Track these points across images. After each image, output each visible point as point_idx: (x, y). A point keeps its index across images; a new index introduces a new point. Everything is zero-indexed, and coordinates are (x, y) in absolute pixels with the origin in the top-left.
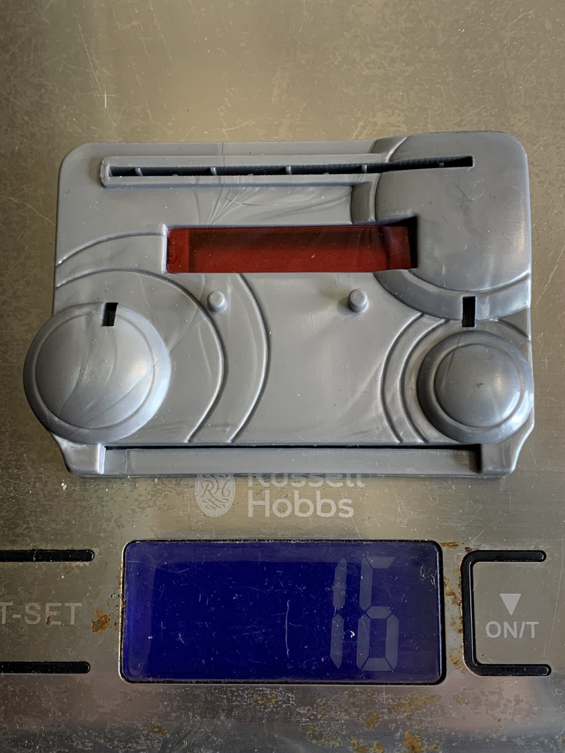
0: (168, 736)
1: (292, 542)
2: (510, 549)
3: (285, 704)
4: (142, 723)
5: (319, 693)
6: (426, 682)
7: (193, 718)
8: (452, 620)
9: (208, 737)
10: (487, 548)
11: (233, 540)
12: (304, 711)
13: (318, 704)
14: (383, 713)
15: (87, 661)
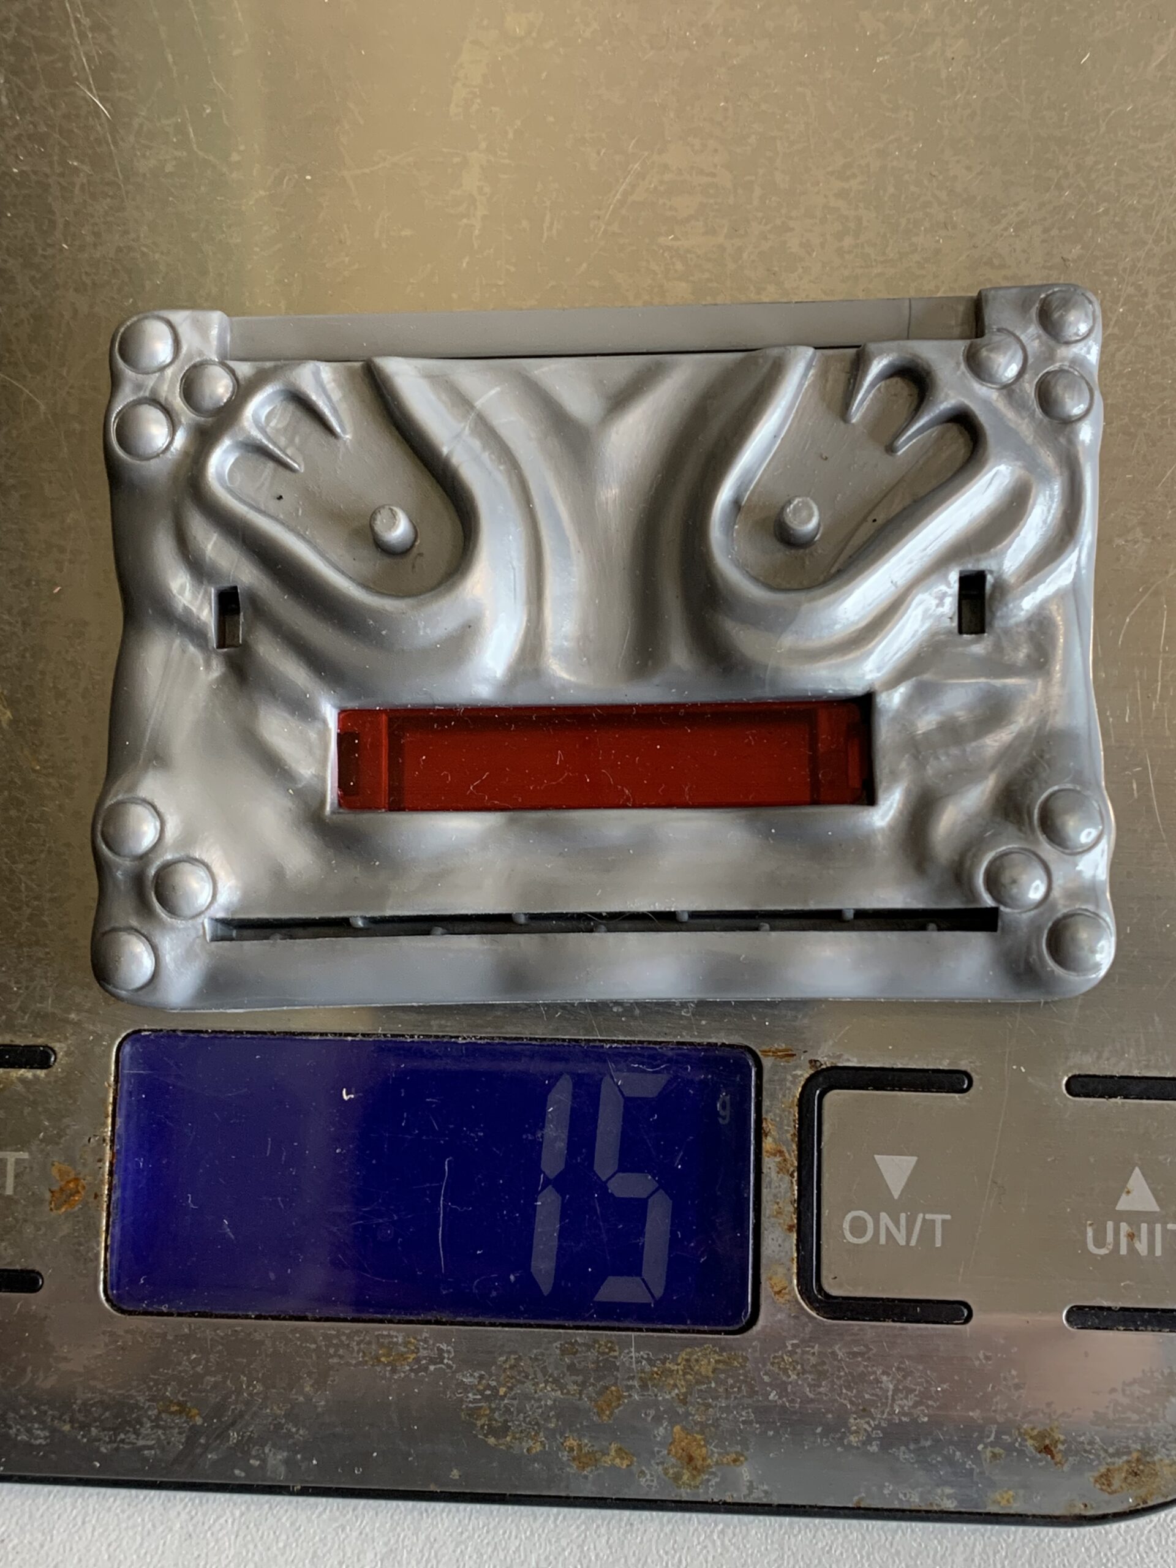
0: (199, 1421)
1: (460, 1041)
2: (900, 1066)
3: (435, 1364)
4: (147, 1393)
5: (503, 1346)
6: (719, 1328)
7: (248, 1387)
8: (776, 1207)
9: (279, 1426)
10: (853, 1064)
11: (340, 1034)
12: (470, 1380)
13: (501, 1366)
14: (630, 1388)
15: (37, 1268)
